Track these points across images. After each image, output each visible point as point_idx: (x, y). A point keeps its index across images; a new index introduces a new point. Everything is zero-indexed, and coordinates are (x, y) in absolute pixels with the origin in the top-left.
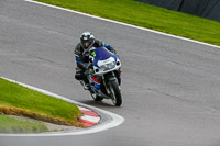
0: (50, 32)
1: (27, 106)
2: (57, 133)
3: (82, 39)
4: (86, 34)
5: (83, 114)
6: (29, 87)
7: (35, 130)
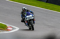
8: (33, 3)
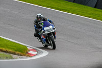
0: (14, 12)
1: (3, 47)
2: (17, 59)
3: (37, 17)
4: (39, 15)
5: (29, 50)
6: (4, 38)
7: (7, 58)
8: (72, 8)
